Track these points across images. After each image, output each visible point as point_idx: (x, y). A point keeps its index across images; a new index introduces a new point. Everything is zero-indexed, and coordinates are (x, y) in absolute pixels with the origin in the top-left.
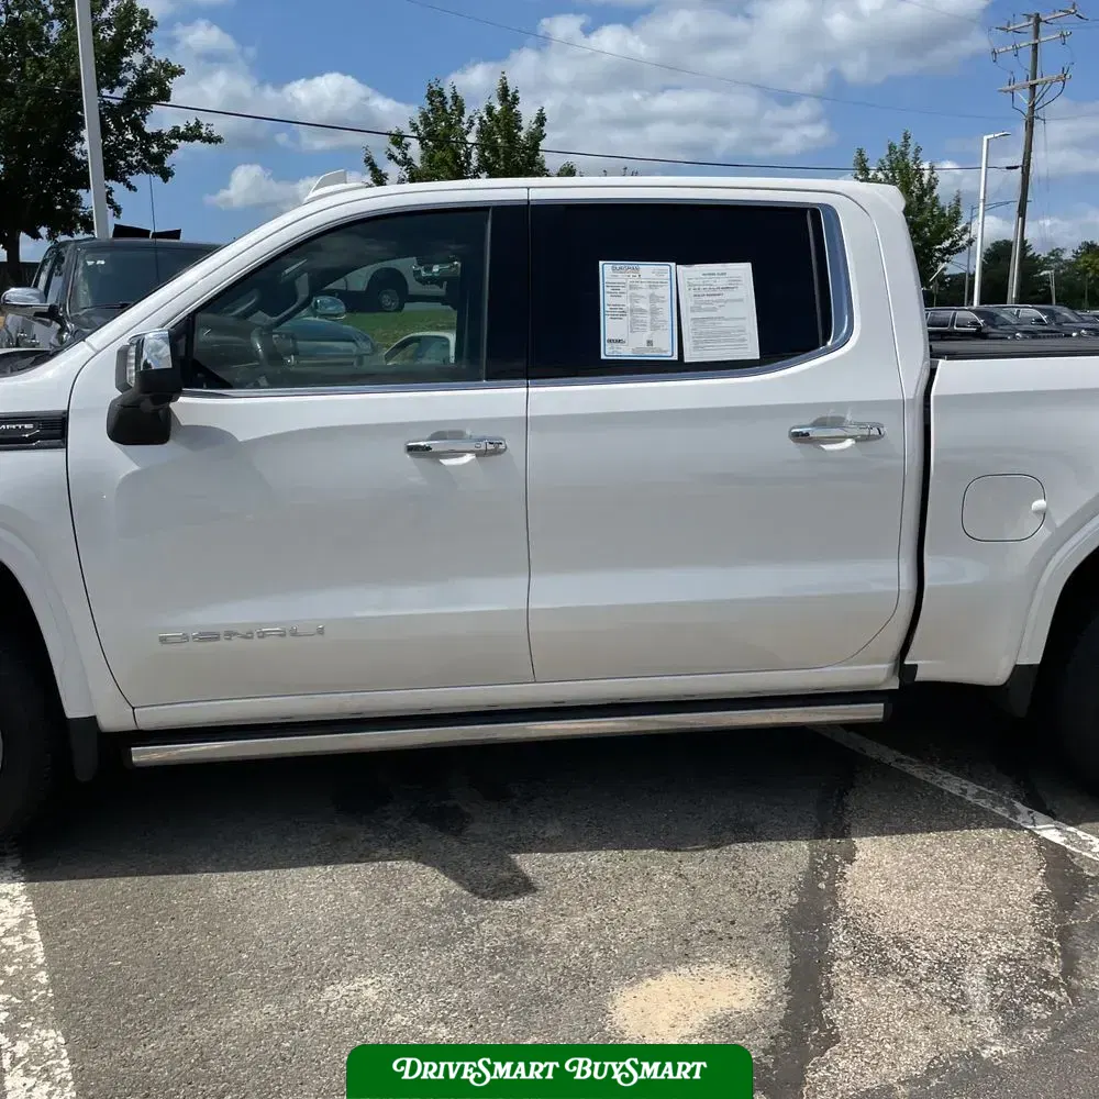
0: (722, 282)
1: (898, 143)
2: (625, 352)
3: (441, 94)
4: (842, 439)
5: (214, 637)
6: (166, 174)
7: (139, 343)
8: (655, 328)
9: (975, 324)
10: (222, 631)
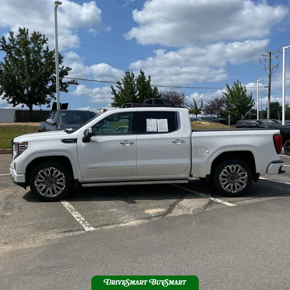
0: (163, 121)
1: (236, 82)
2: (150, 130)
3: (129, 73)
4: (179, 142)
5: (95, 168)
6: (66, 91)
7: (88, 130)
8: (154, 127)
9: (256, 124)
10: (95, 167)
